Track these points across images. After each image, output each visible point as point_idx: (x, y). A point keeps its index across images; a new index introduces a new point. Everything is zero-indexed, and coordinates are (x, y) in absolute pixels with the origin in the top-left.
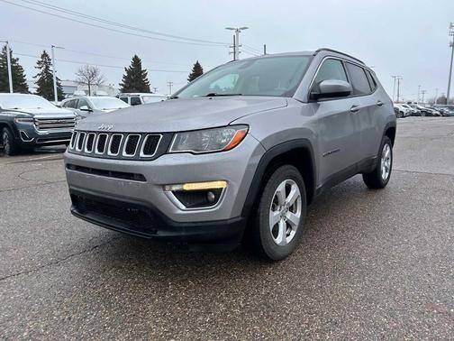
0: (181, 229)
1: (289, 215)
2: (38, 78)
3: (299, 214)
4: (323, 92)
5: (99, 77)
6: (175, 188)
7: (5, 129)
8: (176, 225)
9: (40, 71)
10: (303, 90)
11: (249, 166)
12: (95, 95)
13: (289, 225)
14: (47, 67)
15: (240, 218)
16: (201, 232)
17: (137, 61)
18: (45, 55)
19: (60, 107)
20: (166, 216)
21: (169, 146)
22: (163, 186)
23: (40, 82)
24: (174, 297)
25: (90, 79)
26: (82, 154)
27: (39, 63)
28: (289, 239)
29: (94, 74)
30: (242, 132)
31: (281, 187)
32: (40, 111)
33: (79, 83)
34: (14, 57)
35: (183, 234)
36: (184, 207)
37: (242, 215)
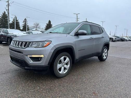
0: (31, 67)
1: (65, 66)
2: (23, 25)
3: (69, 66)
4: (79, 33)
5: (39, 26)
6: (30, 56)
7: (9, 39)
8: (30, 66)
9: (24, 23)
10: (73, 33)
11: (50, 52)
12: (38, 31)
13: (65, 69)
14: (26, 22)
15: (47, 65)
16: (36, 68)
17: (50, 22)
18: (25, 19)
19: (24, 33)
20: (27, 63)
21: (29, 45)
22: (27, 55)
23: (23, 26)
24: (28, 84)
25: (37, 26)
26: (16, 47)
27: (24, 21)
28: (65, 73)
29: (38, 25)
30: (49, 43)
31: (62, 58)
32: (19, 34)
33: (34, 27)
34: (17, 19)
35: (31, 68)
36: (32, 61)
37: (48, 65)
